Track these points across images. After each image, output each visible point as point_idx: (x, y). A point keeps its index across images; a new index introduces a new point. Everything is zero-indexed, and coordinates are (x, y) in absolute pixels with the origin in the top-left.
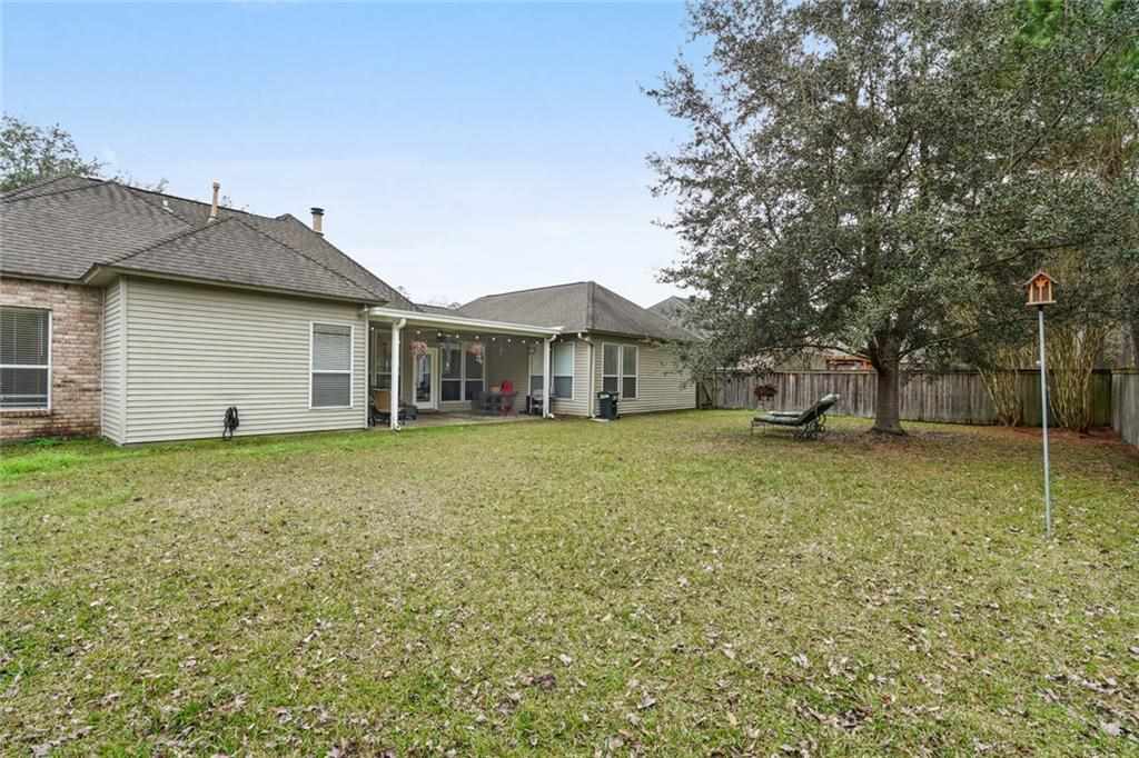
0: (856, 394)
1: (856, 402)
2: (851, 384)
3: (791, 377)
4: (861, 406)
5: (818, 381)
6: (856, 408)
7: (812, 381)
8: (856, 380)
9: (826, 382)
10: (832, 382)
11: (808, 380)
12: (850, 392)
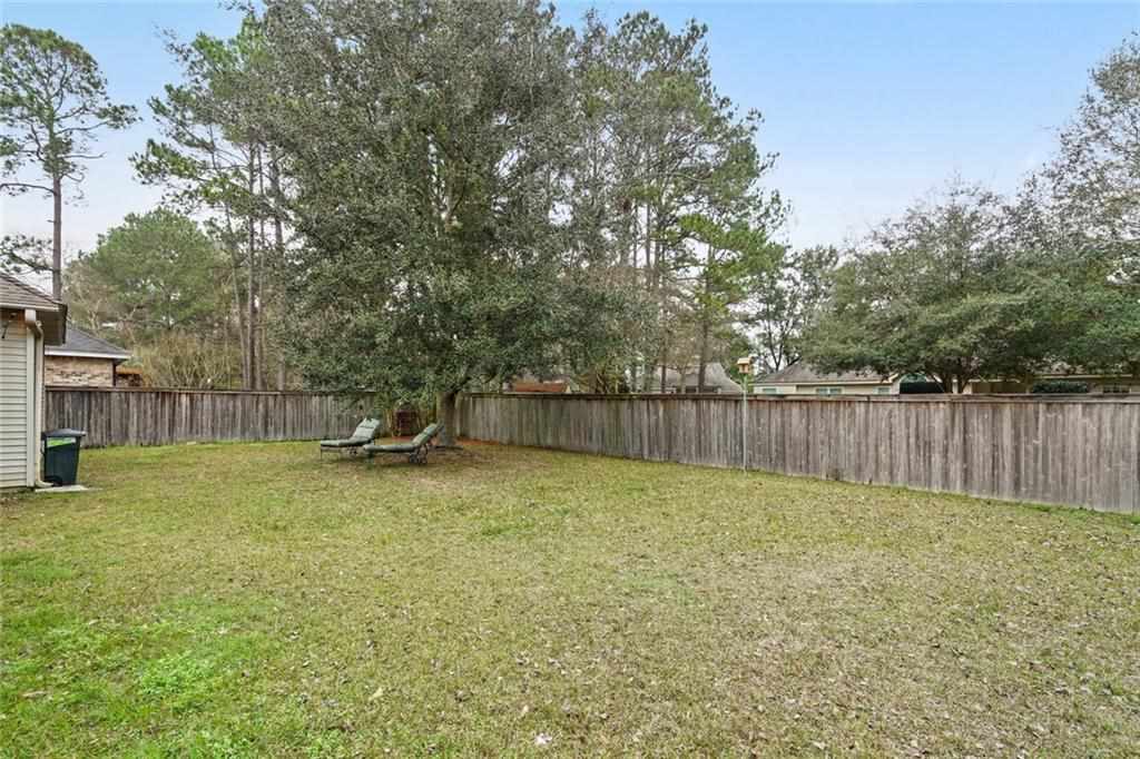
0: (266, 415)
1: (266, 424)
2: (261, 406)
3: (185, 400)
4: (271, 428)
5: (222, 402)
6: (266, 432)
7: (213, 401)
8: (267, 400)
9: (231, 404)
10: (239, 403)
11: (207, 401)
12: (259, 414)
